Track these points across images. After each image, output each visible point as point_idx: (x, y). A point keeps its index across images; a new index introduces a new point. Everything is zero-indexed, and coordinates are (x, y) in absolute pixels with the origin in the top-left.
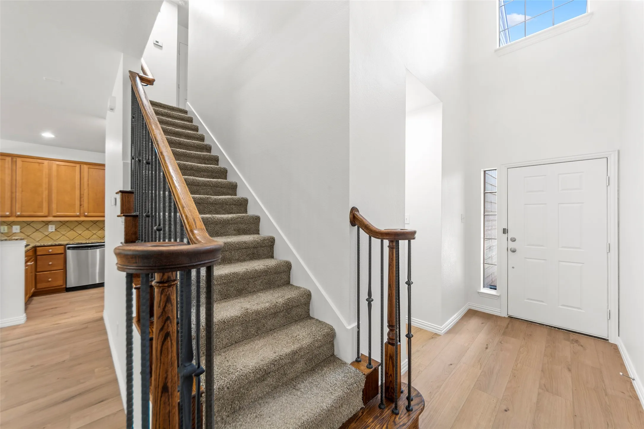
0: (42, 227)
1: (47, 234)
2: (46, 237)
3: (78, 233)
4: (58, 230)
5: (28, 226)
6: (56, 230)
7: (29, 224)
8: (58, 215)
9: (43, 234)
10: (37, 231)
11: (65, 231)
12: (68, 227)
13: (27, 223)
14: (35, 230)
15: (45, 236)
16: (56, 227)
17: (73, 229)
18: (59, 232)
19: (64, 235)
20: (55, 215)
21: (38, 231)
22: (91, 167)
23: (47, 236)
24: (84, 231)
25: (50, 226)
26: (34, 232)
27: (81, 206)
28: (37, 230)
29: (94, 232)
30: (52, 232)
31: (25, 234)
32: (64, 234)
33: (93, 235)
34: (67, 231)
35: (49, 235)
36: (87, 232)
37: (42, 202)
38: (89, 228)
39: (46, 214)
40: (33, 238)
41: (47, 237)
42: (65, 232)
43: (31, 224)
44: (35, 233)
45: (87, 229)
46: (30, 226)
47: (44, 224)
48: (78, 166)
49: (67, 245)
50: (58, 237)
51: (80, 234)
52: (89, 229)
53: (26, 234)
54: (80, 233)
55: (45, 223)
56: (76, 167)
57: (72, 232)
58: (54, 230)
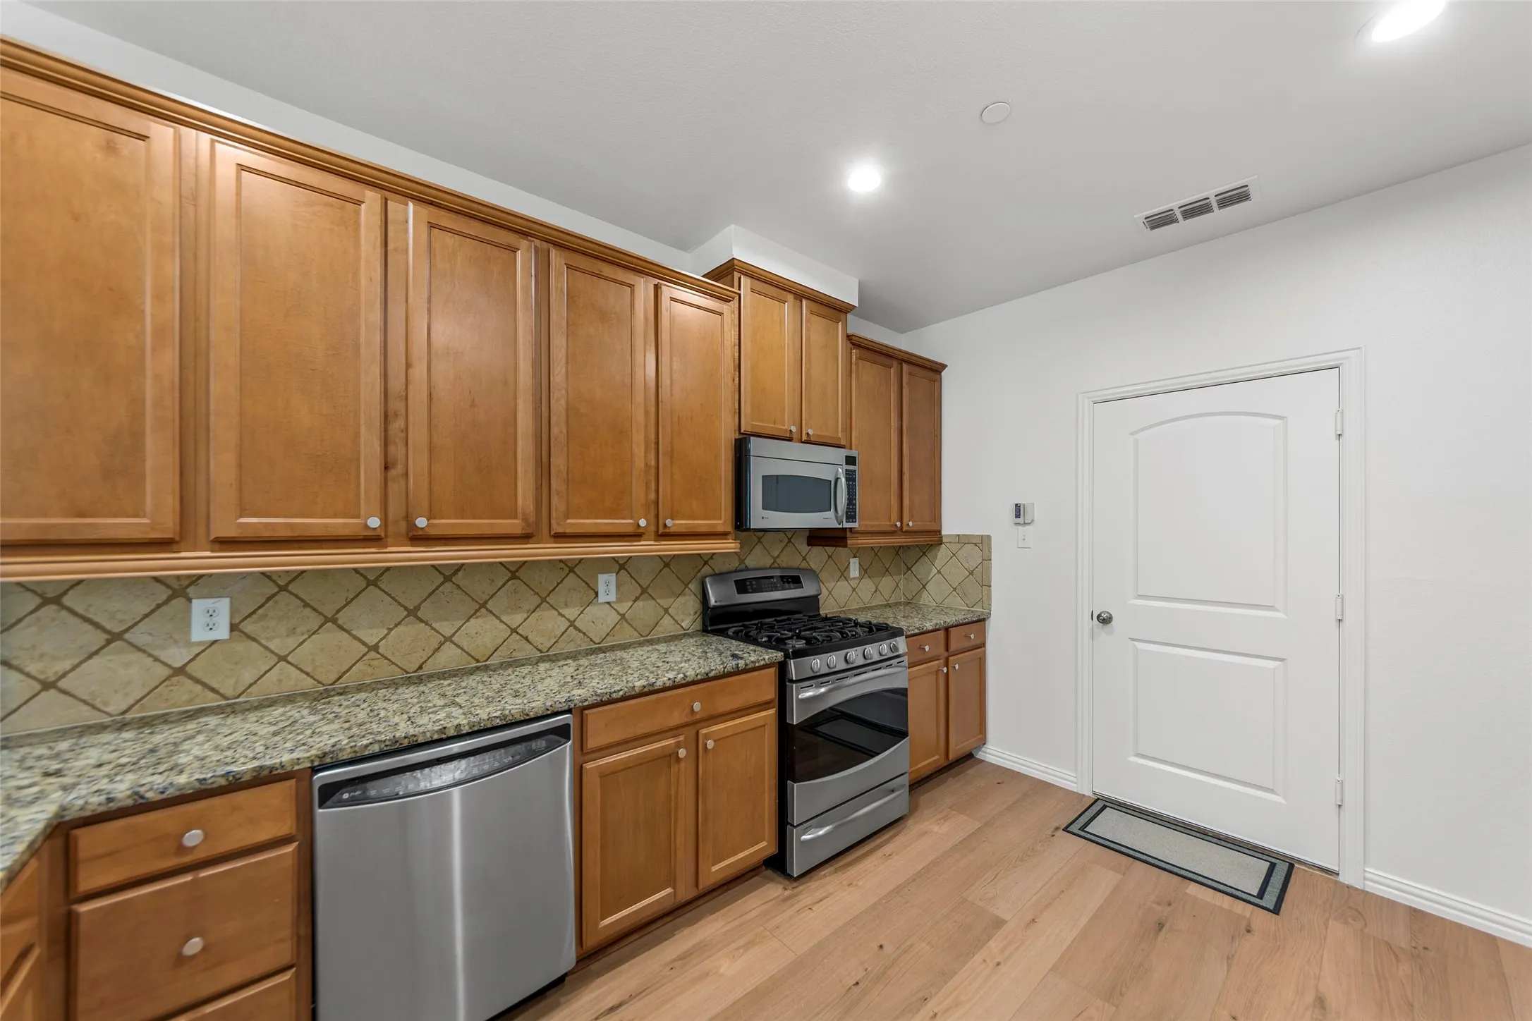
0: (146, 616)
1: (177, 657)
2: (175, 679)
3: (364, 643)
4: (248, 627)
5: (51, 610)
6: (233, 628)
7: (57, 601)
8: (249, 534)
9: (156, 659)
10: (109, 642)
11: (292, 631)
12: (306, 605)
13: (41, 596)
14: (102, 638)
15: (167, 672)
16: (233, 613)
17: (334, 620)
18: (254, 640)
19: (283, 659)
20: (232, 533)
21: (118, 644)
22: (446, 219)
23: (180, 671)
24: (396, 625)
25: (199, 606)
26: (96, 653)
27: (392, 473)
28: (113, 637)
29: (447, 629)
30: (215, 642)
31: (28, 675)
32: (282, 653)
33: (442, 644)
34: (298, 630)
35: (192, 669)
36: (410, 630)
37: (137, 437)
38: (418, 608)
39: (167, 526)
40: (82, 693)
41: (182, 679)
42: (292, 642)
43: (66, 600)
44: (95, 661)
45: (413, 613)
46: (64, 613)
47: (164, 594)
48: (372, 198)
49: (315, 770)
50: (248, 677)
51: (375, 648)
52: (419, 614)
53: (33, 668)
54: (372, 641)
55: (168, 586)
56: (363, 205)
57: (330, 636)
58: (222, 632)
